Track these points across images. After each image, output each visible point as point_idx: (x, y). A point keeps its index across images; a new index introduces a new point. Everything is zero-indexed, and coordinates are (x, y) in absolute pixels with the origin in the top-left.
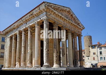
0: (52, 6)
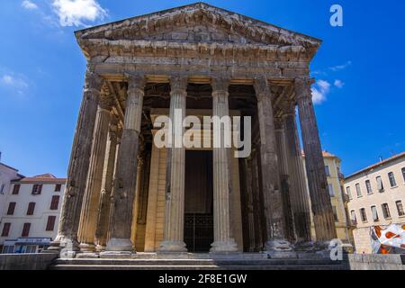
0: (104, 31)
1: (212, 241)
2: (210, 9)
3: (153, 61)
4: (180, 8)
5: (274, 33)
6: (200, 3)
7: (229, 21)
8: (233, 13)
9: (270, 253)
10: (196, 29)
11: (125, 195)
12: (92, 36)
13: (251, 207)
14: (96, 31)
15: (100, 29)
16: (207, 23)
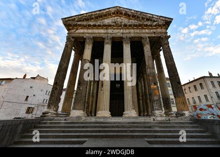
0: (75, 19)
1: (124, 111)
2: (121, 9)
3: (96, 31)
4: (108, 9)
5: (150, 17)
6: (117, 7)
7: (130, 13)
8: (131, 10)
9: (154, 117)
10: (116, 18)
11: (81, 89)
12: (69, 20)
13: (141, 98)
14: (71, 19)
15: (73, 18)
16: (121, 15)
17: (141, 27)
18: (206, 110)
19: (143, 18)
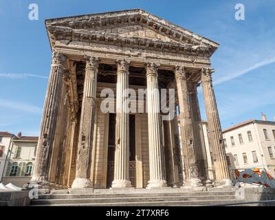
0: (68, 22)
2: (145, 14)
4: (125, 11)
5: (188, 35)
7: (159, 25)
10: (135, 27)
12: (59, 24)
15: (66, 20)
16: (143, 24)
17: (174, 51)
18: (251, 177)
19: (178, 36)
